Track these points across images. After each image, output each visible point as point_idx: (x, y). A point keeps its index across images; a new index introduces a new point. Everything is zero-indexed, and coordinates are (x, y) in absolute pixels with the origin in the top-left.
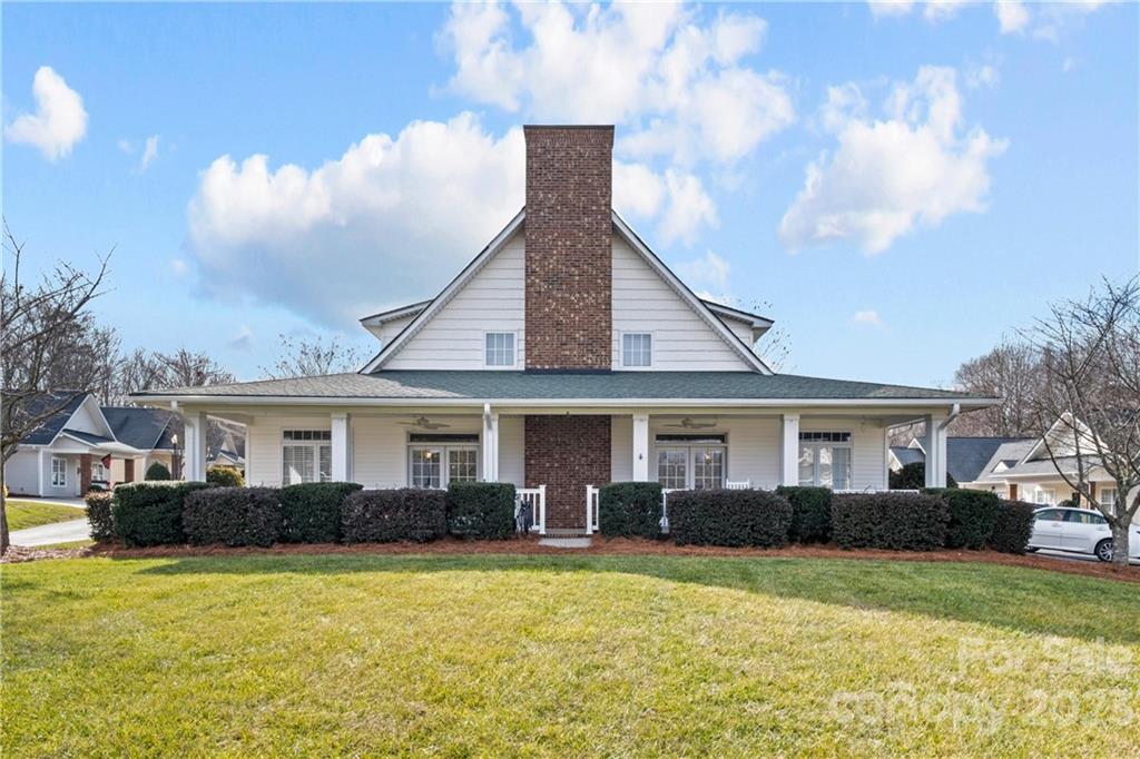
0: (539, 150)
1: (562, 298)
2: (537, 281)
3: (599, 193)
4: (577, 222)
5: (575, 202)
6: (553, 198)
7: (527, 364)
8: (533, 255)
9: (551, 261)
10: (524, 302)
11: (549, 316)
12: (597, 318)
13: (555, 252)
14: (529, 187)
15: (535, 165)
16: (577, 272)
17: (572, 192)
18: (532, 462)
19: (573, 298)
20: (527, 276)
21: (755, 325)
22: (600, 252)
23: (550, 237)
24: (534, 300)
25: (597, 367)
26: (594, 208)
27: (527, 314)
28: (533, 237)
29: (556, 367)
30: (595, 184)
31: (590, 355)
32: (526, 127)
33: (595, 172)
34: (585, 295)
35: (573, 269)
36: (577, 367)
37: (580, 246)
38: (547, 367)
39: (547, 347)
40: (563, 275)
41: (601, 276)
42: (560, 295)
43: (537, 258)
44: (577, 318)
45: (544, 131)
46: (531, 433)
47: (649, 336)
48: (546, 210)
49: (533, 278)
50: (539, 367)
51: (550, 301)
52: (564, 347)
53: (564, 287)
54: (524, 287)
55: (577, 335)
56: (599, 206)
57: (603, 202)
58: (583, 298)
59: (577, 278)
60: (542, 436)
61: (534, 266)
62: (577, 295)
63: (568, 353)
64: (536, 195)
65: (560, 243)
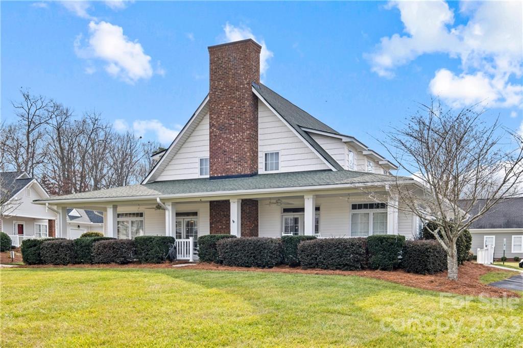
0: (215, 59)
1: (226, 137)
2: (215, 130)
3: (243, 78)
4: (233, 95)
5: (232, 84)
6: (222, 83)
7: (210, 174)
8: (213, 116)
9: (221, 118)
10: (209, 141)
11: (220, 148)
12: (243, 147)
13: (223, 113)
14: (211, 80)
15: (214, 67)
16: (233, 123)
17: (231, 79)
18: (213, 226)
19: (231, 137)
20: (210, 128)
21: (343, 141)
22: (244, 110)
23: (221, 105)
24: (213, 140)
25: (243, 173)
26: (241, 86)
27: (210, 148)
28: (213, 106)
29: (224, 175)
30: (242, 73)
31: (240, 167)
32: (209, 48)
33: (242, 66)
34: (237, 135)
35: (231, 121)
36: (234, 174)
37: (235, 108)
38: (219, 175)
39: (220, 164)
40: (226, 125)
41: (245, 123)
42: (225, 136)
43: (215, 117)
44: (233, 148)
45: (217, 49)
46: (212, 211)
47: (278, 153)
48: (219, 91)
49: (213, 128)
50: (216, 175)
51: (221, 140)
52: (227, 164)
53: (227, 131)
54: (209, 133)
55: (233, 157)
56: (244, 85)
57: (246, 82)
58: (236, 136)
59: (233, 126)
60: (218, 212)
61: (213, 122)
62: (233, 135)
63: (229, 167)
64: (214, 83)
65: (225, 108)
